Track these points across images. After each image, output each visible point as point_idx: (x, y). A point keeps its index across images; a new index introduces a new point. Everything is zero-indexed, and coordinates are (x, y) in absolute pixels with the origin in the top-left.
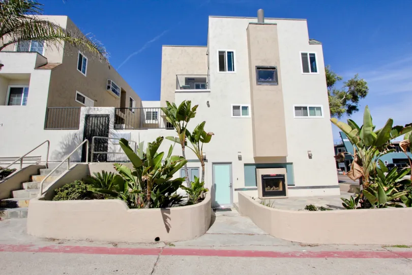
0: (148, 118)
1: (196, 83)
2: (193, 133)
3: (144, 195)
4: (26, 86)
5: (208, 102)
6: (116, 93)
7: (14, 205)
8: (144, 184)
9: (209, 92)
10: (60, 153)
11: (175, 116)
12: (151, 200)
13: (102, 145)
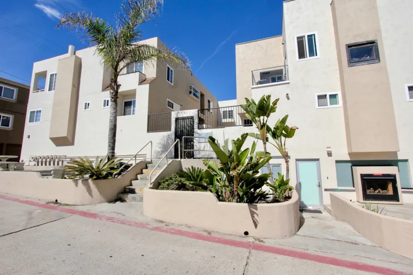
0: (225, 117)
1: (273, 76)
2: (274, 128)
3: (231, 190)
4: (134, 100)
5: (287, 94)
6: (197, 96)
7: (133, 191)
8: (230, 179)
9: (288, 83)
10: (159, 152)
11: (255, 112)
12: (238, 195)
13: (189, 143)
